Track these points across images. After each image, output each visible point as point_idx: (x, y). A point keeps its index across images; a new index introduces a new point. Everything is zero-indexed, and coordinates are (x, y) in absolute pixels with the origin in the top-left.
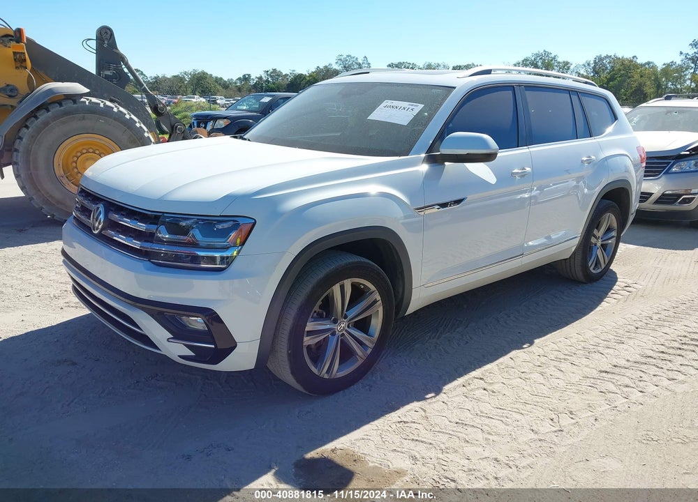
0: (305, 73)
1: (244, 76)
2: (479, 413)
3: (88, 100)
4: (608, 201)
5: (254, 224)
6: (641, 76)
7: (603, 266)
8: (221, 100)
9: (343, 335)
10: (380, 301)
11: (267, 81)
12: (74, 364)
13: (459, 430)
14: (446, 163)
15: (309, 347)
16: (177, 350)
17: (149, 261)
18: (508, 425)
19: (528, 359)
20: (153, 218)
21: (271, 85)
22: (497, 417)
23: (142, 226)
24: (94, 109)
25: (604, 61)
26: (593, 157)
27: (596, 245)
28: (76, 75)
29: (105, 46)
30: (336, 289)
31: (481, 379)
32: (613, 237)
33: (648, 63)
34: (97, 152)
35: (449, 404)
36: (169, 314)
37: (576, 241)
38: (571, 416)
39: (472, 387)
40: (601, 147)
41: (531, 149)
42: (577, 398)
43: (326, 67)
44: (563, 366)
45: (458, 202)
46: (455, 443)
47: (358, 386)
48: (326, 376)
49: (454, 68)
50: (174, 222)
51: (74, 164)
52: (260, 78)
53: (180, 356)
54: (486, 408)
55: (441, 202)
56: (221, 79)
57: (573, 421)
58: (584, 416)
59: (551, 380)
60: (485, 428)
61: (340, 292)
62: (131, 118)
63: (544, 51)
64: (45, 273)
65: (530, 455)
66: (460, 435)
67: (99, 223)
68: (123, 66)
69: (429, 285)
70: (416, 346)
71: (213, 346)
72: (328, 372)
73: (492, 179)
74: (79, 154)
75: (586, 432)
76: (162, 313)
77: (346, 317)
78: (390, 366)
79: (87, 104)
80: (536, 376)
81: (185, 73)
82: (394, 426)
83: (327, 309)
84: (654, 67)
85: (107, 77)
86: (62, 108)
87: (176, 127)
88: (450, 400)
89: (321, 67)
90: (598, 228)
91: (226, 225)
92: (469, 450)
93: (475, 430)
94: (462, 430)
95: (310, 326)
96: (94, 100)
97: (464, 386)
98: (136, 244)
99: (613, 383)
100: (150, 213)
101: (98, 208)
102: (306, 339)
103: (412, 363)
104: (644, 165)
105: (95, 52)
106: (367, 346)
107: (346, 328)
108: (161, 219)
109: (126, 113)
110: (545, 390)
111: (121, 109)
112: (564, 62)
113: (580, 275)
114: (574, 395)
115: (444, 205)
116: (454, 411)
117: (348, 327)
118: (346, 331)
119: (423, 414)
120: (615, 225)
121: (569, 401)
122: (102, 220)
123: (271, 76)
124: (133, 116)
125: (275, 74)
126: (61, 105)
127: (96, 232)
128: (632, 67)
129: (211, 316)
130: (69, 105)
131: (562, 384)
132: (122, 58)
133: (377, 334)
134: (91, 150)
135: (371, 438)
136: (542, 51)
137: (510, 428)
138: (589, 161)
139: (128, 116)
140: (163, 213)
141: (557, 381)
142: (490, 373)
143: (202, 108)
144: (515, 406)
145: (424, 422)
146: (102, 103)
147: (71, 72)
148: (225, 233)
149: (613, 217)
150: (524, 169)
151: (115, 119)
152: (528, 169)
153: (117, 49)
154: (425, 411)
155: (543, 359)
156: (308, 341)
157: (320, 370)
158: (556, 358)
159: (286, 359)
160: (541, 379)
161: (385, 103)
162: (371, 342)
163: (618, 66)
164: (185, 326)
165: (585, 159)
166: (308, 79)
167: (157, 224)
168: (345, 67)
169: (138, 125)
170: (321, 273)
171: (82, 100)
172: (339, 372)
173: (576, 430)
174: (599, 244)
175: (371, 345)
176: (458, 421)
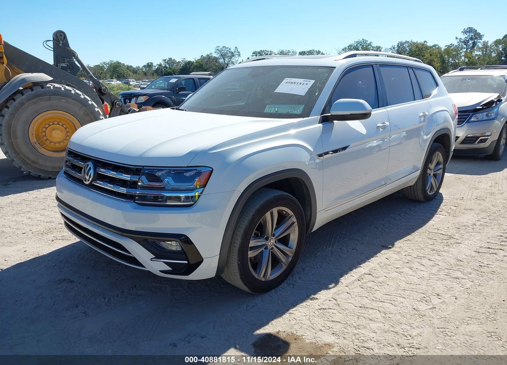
0: (192, 60)
1: (148, 64)
2: (374, 299)
3: (52, 85)
4: (437, 144)
5: (212, 171)
6: (431, 55)
7: (435, 190)
8: (133, 82)
9: (272, 248)
10: (296, 223)
11: (166, 67)
12: (72, 282)
13: (363, 312)
14: (335, 121)
15: (251, 259)
16: (158, 267)
17: (134, 202)
18: (397, 306)
19: (399, 258)
20: (136, 171)
21: (169, 70)
22: (387, 301)
23: (126, 177)
24: (57, 92)
25: (405, 45)
26: (427, 113)
27: (430, 175)
28: (41, 67)
29: (61, 45)
30: (268, 215)
31: (369, 274)
32: (441, 168)
33: (435, 46)
34: (60, 124)
35: (352, 294)
36: (151, 240)
37: (418, 173)
38: (439, 297)
39: (365, 280)
40: (430, 106)
41: (388, 109)
42: (439, 284)
43: (208, 55)
44: (424, 261)
45: (344, 148)
46: (363, 322)
47: (284, 285)
48: (263, 280)
49: (300, 54)
50: (151, 173)
51: (44, 134)
52: (160, 65)
53: (161, 271)
54: (379, 295)
55: (334, 149)
56: (131, 66)
57: (441, 301)
58: (447, 297)
59: (418, 272)
60: (381, 309)
61: (270, 218)
62: (85, 98)
63: (363, 39)
64: (33, 216)
65: (418, 327)
66: (365, 315)
67: (90, 177)
68: (75, 60)
69: (327, 209)
70: (318, 254)
71: (187, 262)
72: (264, 276)
73: (363, 131)
74: (47, 126)
75: (452, 308)
76: (145, 240)
77: (274, 235)
78: (303, 269)
79: (52, 88)
80: (406, 270)
81: (104, 63)
82: (317, 313)
83: (261, 231)
84: (439, 48)
85: (63, 68)
86: (33, 92)
87: (116, 103)
88: (351, 291)
89: (204, 56)
90: (431, 162)
91: (192, 173)
92: (374, 326)
93: (374, 311)
94: (365, 312)
95: (252, 243)
96: (57, 85)
97: (359, 280)
98: (123, 190)
99: (461, 272)
100: (133, 167)
101: (88, 165)
102: (249, 252)
103: (319, 267)
104: (457, 117)
105: (52, 50)
106: (288, 255)
107: (275, 243)
108: (142, 171)
109: (81, 94)
110: (415, 280)
111: (77, 91)
112: (377, 47)
113: (421, 197)
114: (436, 282)
115: (335, 151)
116: (356, 298)
117: (276, 242)
118: (275, 245)
119: (335, 302)
120: (442, 160)
121: (434, 286)
122: (92, 175)
123: (168, 64)
124: (86, 97)
125: (171, 61)
126: (32, 90)
127: (87, 183)
128: (424, 49)
129: (185, 240)
130: (38, 90)
131: (426, 275)
132: (73, 54)
133: (294, 247)
134: (56, 123)
135: (303, 322)
136: (361, 40)
137: (398, 308)
138: (424, 116)
139: (82, 97)
140: (143, 166)
141: (422, 272)
142: (375, 270)
143: (121, 89)
144: (398, 292)
145: (337, 308)
146: (62, 87)
147: (36, 65)
148: (191, 179)
149: (440, 154)
150: (384, 123)
151: (74, 99)
152: (387, 123)
153: (69, 47)
154: (336, 300)
155: (409, 258)
156: (251, 254)
157: (259, 275)
158: (418, 256)
159: (236, 268)
160: (411, 272)
161: (285, 80)
162: (291, 252)
163: (414, 49)
164: (163, 248)
165: (421, 114)
166: (195, 64)
167: (139, 175)
168: (221, 55)
169: (90, 102)
170: (258, 205)
171: (48, 85)
172: (271, 275)
173: (444, 306)
174: (432, 174)
175: (291, 255)
176: (361, 305)
